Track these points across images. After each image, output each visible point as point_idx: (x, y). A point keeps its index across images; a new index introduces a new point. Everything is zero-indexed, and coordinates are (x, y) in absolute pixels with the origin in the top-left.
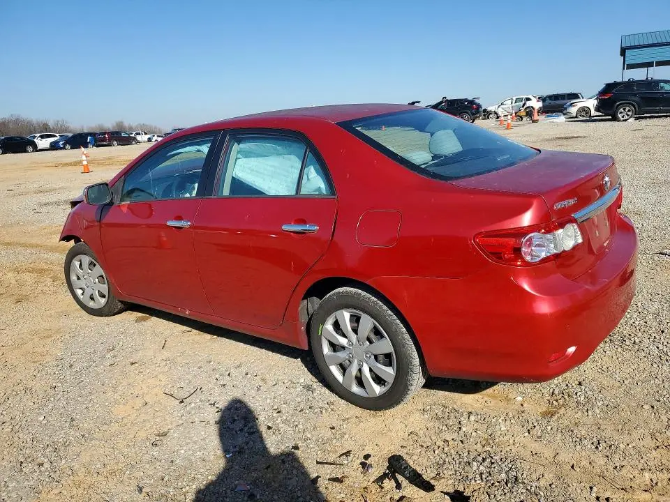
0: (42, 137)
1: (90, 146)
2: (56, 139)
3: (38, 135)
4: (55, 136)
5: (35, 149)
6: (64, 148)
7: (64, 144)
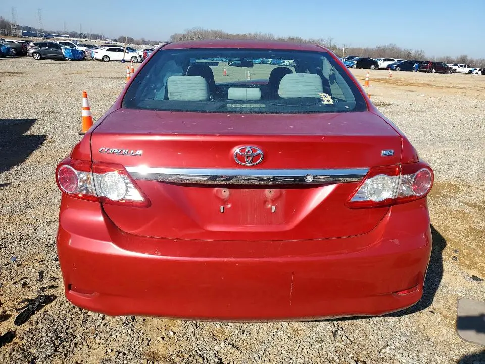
0: (385, 60)
1: (414, 70)
2: (393, 62)
3: (383, 58)
4: (393, 60)
5: (377, 67)
6: (395, 70)
7: (396, 67)
